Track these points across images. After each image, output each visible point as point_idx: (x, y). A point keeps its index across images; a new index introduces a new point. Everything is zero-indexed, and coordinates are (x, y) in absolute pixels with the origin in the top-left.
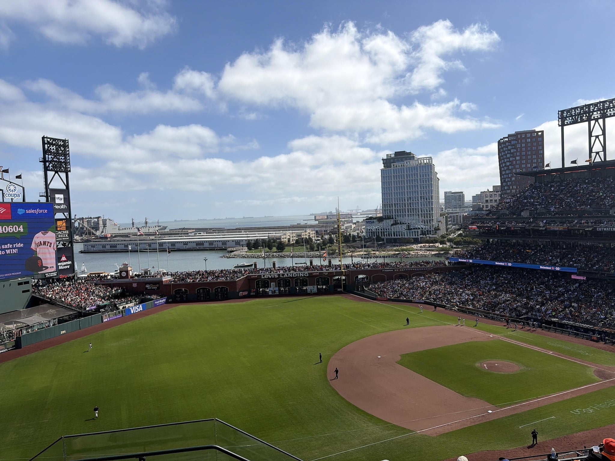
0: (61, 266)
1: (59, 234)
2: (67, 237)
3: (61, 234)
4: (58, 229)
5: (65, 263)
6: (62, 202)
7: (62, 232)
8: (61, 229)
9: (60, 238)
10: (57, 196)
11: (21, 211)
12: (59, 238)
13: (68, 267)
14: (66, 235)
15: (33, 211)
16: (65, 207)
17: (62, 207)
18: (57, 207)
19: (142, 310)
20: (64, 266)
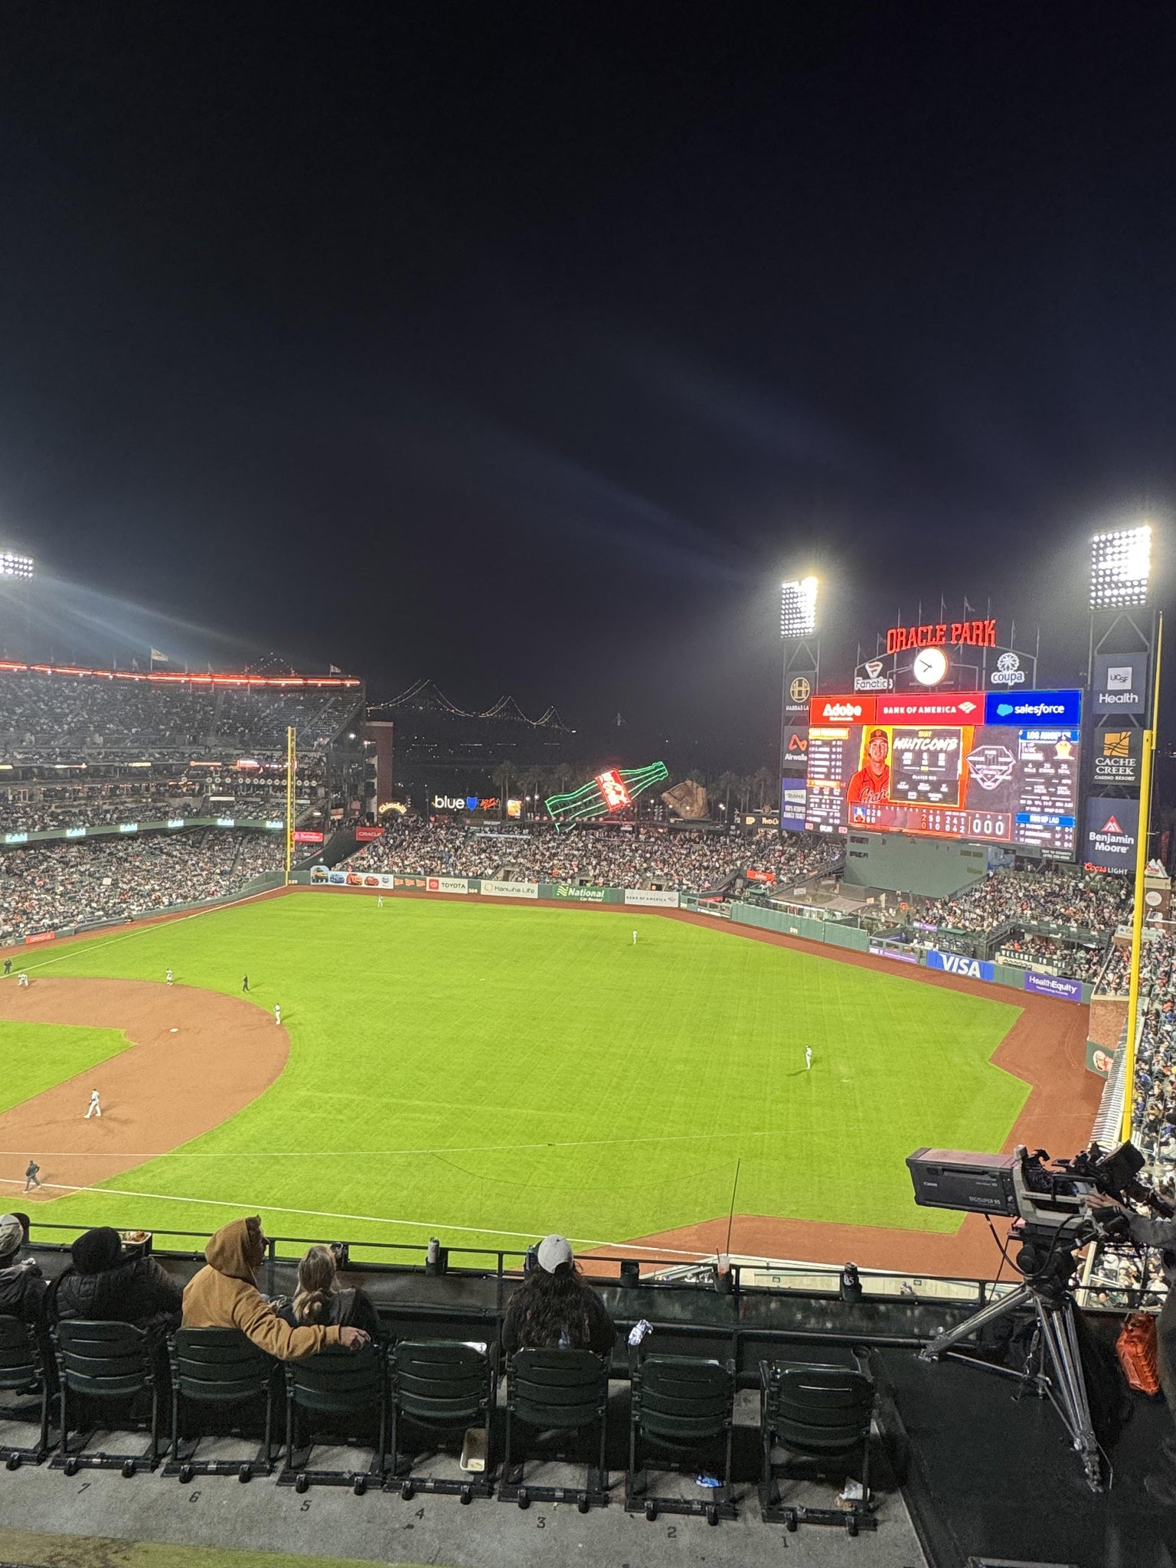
0: (1103, 844)
1: (1107, 765)
2: (1129, 775)
3: (1111, 766)
4: (1107, 753)
5: (1114, 839)
6: (1128, 685)
7: (1116, 762)
8: (1114, 753)
9: (1108, 775)
10: (1111, 672)
11: (1003, 710)
12: (1104, 775)
13: (1124, 850)
14: (1128, 771)
15: (1030, 709)
16: (1134, 699)
17: (1125, 698)
18: (1107, 699)
19: (978, 975)
20: (1111, 844)
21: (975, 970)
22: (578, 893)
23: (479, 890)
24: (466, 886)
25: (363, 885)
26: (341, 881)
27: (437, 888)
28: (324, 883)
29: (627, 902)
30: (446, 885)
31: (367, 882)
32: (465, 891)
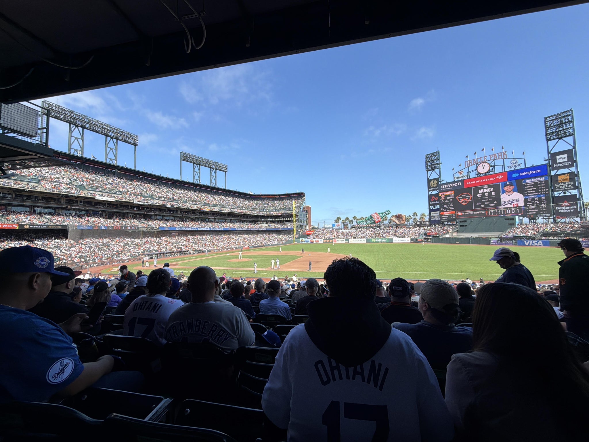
0: (562, 210)
1: (560, 185)
2: (571, 187)
3: (562, 185)
5: (567, 208)
6: (566, 160)
7: (564, 184)
8: (563, 181)
10: (558, 157)
11: (515, 175)
13: (572, 211)
14: (570, 186)
15: (526, 173)
16: (569, 163)
17: (565, 164)
18: (557, 165)
19: (542, 245)
20: (566, 210)
21: (540, 243)
22: (378, 240)
23: (348, 242)
24: (344, 241)
25: (315, 242)
26: (308, 242)
27: (336, 242)
28: (304, 242)
29: (394, 242)
30: (339, 241)
31: (316, 241)
32: (344, 242)
